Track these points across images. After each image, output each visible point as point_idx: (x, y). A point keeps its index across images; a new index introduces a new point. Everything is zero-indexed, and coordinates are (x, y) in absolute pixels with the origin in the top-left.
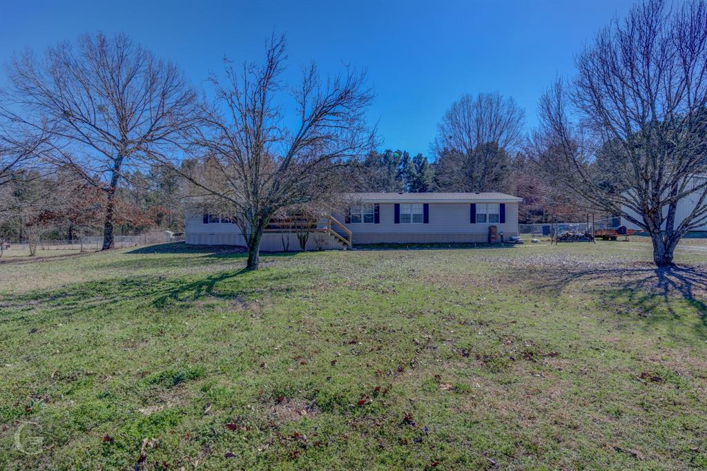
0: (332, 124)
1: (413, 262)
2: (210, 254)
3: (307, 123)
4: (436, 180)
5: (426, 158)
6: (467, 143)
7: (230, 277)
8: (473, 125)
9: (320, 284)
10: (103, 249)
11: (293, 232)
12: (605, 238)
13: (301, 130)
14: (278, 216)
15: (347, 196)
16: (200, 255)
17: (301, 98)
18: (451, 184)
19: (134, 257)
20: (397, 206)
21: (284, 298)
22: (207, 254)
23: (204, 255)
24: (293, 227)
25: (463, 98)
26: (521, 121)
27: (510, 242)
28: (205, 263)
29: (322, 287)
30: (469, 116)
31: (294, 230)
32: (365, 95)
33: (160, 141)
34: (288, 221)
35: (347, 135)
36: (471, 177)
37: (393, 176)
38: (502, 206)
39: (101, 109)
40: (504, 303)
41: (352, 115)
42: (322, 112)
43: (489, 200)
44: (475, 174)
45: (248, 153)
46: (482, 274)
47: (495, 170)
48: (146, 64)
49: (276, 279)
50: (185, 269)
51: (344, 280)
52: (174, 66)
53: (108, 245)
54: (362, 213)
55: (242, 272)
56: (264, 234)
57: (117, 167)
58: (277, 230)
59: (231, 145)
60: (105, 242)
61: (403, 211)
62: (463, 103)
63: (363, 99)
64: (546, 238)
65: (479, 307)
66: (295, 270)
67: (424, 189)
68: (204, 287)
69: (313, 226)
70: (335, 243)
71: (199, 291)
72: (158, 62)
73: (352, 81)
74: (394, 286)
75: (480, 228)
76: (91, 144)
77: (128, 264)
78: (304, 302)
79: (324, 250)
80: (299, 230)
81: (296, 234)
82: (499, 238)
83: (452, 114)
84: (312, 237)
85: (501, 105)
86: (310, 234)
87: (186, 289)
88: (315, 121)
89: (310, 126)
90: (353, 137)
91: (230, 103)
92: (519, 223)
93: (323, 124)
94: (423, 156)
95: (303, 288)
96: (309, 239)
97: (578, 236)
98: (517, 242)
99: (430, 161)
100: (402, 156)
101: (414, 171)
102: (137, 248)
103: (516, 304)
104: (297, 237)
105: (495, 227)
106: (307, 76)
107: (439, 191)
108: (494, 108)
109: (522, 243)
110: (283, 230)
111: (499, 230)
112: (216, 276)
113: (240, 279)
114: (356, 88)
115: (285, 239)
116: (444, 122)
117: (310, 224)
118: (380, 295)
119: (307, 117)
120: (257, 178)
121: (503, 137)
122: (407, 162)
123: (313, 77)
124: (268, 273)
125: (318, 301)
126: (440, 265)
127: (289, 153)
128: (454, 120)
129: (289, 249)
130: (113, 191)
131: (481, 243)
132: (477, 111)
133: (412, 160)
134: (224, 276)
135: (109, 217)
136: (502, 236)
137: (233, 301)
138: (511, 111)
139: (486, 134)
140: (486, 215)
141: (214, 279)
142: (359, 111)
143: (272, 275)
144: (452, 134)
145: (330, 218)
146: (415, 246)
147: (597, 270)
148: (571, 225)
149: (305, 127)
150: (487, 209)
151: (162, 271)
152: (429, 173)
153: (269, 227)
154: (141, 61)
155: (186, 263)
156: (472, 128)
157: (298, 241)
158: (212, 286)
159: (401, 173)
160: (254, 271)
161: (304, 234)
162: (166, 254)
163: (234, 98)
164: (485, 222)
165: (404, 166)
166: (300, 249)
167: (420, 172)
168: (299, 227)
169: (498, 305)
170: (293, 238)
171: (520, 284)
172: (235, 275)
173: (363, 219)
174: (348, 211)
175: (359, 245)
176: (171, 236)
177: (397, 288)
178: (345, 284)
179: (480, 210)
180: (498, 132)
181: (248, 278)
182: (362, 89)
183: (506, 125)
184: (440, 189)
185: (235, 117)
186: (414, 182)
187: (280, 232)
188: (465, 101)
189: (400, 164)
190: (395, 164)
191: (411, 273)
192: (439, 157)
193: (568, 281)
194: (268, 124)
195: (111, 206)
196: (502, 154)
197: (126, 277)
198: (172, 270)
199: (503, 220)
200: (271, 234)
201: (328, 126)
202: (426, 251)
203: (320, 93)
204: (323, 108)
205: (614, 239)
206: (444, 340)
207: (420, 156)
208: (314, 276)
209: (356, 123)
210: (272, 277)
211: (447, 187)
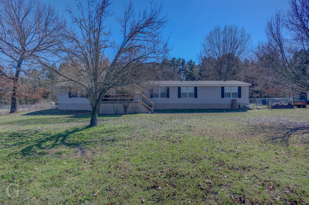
0: (141, 38)
1: (190, 121)
2: (72, 115)
3: (127, 38)
4: (200, 74)
5: (194, 62)
6: (217, 53)
7: (79, 131)
8: (221, 43)
9: (134, 136)
10: (10, 113)
11: (120, 103)
12: (299, 106)
13: (124, 42)
14: (111, 94)
15: (151, 82)
16: (66, 116)
17: (123, 24)
18: (208, 76)
19: (26, 118)
20: (179, 88)
21: (109, 147)
22: (70, 116)
23: (68, 116)
24: (120, 100)
25: (216, 28)
26: (249, 41)
27: (244, 109)
28: (68, 121)
29: (135, 138)
30: (219, 38)
31: (121, 102)
32: (162, 21)
33: (44, 51)
34: (117, 96)
35: (151, 45)
36: (220, 72)
37: (177, 72)
38: (240, 88)
39: (9, 32)
40: (253, 150)
41: (154, 33)
42: (136, 31)
43: (231, 85)
44: (222, 71)
45: (91, 56)
46: (233, 129)
47: (233, 68)
48: (36, 6)
49: (107, 132)
50: (53, 125)
51: (149, 133)
52: (52, 8)
53: (13, 110)
54: (160, 92)
55: (87, 127)
56: (101, 104)
57: (19, 66)
58: (111, 102)
59: (81, 51)
60: (11, 109)
61: (183, 91)
62: (215, 31)
63: (160, 23)
64: (265, 106)
65: (237, 154)
66: (119, 126)
67: (193, 79)
68: (61, 138)
69: (131, 99)
70: (144, 109)
71: (56, 141)
72: (43, 5)
73: (154, 12)
74: (180, 138)
75: (227, 101)
76: (3, 52)
77: (20, 122)
78: (122, 150)
79: (138, 113)
80: (124, 101)
81: (122, 104)
82: (238, 106)
83: (209, 37)
84: (131, 106)
85: (237, 32)
86: (130, 104)
87: (49, 139)
88: (131, 37)
89: (128, 40)
90: (154, 46)
91: (80, 25)
92: (249, 98)
93: (136, 39)
94: (193, 61)
95: (123, 139)
96: (129, 107)
97: (284, 105)
98: (249, 109)
99: (197, 64)
100: (181, 61)
101: (188, 70)
102: (30, 112)
103: (262, 152)
104: (122, 106)
105: (235, 100)
106: (127, 10)
107: (202, 80)
108: (233, 34)
109: (251, 109)
110: (114, 102)
111: (238, 102)
112: (71, 130)
113: (85, 132)
114: (156, 16)
115: (115, 107)
116: (205, 42)
117: (130, 98)
118: (172, 144)
119: (127, 34)
120: (97, 71)
121: (238, 50)
122: (184, 65)
123: (131, 11)
124: (103, 128)
125: (131, 148)
126: (206, 123)
127: (116, 56)
128: (211, 40)
129: (118, 113)
130: (17, 80)
131: (227, 109)
132: (224, 35)
133: (187, 63)
134: (76, 130)
135: (14, 94)
136: (239, 105)
137: (76, 149)
138: (243, 35)
139: (228, 49)
140: (230, 93)
141: (69, 132)
142: (158, 31)
143: (105, 129)
144: (209, 48)
145: (141, 95)
146: (189, 111)
147: (304, 127)
148: (278, 99)
149: (125, 41)
150: (231, 89)
151: (39, 127)
152: (196, 71)
153: (104, 100)
154: (32, 4)
155: (56, 121)
156: (220, 45)
157: (123, 108)
158: (66, 137)
159: (181, 70)
160: (94, 127)
161: (126, 104)
162: (46, 116)
163: (83, 23)
164: (230, 97)
165: (182, 67)
166: (124, 112)
167: (191, 70)
168: (123, 100)
169: (250, 152)
170: (119, 106)
171: (259, 136)
172: (82, 130)
173: (160, 96)
174: (151, 91)
175: (158, 110)
176: (54, 105)
177: (182, 139)
178: (150, 136)
179: (226, 91)
180: (235, 47)
181: (90, 132)
182: (160, 17)
183: (240, 43)
184: (203, 79)
185: (83, 34)
186: (188, 75)
187: (113, 103)
188: (217, 30)
189: (180, 66)
190: (177, 65)
191: (189, 128)
192: (201, 62)
193: (290, 135)
194: (102, 38)
195: (15, 87)
196: (237, 59)
197: (15, 131)
198: (46, 126)
199: (240, 96)
200: (107, 104)
201: (139, 40)
202: (196, 114)
203: (135, 19)
204: (136, 29)
205: (304, 107)
206: (221, 185)
207: (191, 61)
208: (130, 130)
209: (156, 38)
210: (105, 131)
211: (207, 78)
